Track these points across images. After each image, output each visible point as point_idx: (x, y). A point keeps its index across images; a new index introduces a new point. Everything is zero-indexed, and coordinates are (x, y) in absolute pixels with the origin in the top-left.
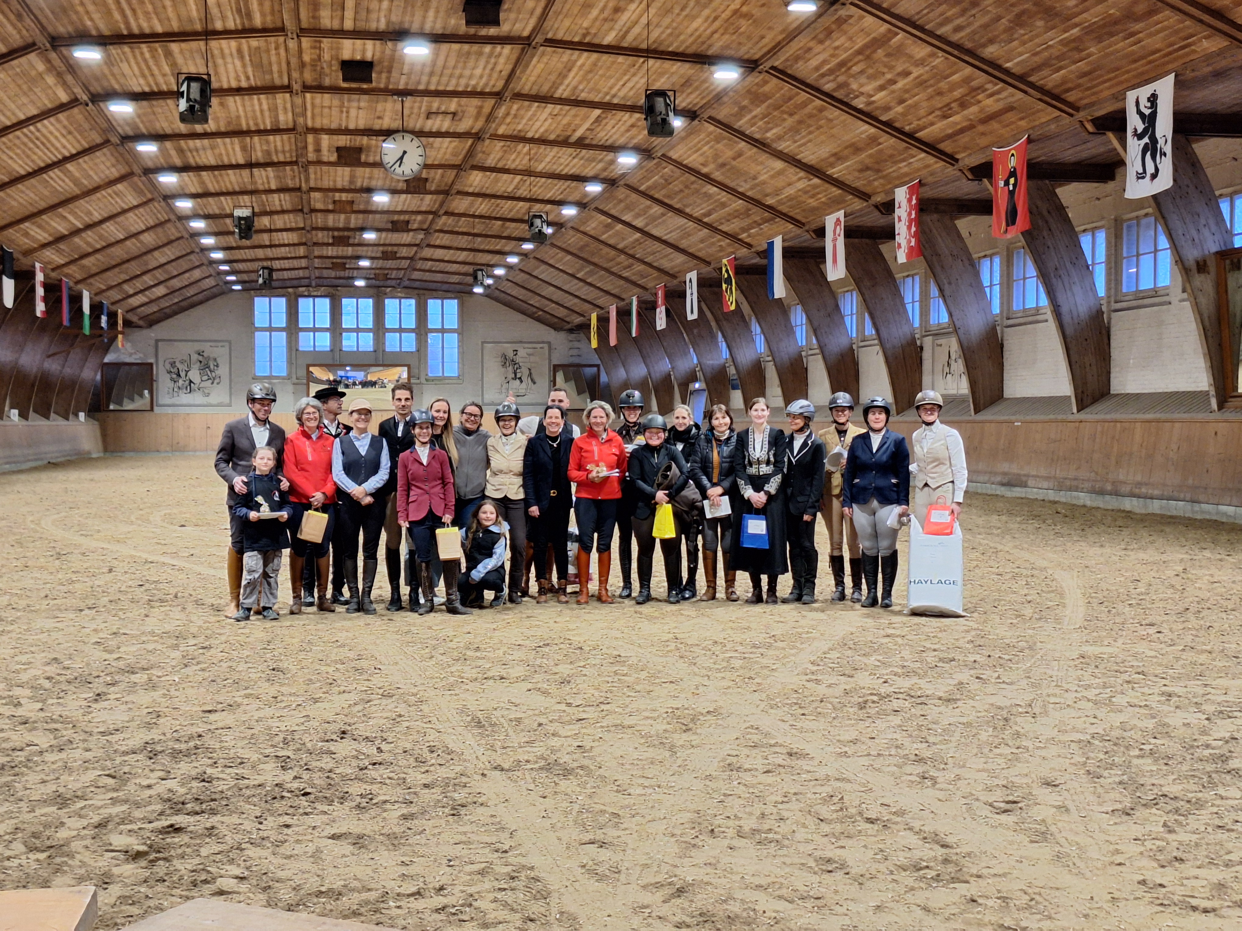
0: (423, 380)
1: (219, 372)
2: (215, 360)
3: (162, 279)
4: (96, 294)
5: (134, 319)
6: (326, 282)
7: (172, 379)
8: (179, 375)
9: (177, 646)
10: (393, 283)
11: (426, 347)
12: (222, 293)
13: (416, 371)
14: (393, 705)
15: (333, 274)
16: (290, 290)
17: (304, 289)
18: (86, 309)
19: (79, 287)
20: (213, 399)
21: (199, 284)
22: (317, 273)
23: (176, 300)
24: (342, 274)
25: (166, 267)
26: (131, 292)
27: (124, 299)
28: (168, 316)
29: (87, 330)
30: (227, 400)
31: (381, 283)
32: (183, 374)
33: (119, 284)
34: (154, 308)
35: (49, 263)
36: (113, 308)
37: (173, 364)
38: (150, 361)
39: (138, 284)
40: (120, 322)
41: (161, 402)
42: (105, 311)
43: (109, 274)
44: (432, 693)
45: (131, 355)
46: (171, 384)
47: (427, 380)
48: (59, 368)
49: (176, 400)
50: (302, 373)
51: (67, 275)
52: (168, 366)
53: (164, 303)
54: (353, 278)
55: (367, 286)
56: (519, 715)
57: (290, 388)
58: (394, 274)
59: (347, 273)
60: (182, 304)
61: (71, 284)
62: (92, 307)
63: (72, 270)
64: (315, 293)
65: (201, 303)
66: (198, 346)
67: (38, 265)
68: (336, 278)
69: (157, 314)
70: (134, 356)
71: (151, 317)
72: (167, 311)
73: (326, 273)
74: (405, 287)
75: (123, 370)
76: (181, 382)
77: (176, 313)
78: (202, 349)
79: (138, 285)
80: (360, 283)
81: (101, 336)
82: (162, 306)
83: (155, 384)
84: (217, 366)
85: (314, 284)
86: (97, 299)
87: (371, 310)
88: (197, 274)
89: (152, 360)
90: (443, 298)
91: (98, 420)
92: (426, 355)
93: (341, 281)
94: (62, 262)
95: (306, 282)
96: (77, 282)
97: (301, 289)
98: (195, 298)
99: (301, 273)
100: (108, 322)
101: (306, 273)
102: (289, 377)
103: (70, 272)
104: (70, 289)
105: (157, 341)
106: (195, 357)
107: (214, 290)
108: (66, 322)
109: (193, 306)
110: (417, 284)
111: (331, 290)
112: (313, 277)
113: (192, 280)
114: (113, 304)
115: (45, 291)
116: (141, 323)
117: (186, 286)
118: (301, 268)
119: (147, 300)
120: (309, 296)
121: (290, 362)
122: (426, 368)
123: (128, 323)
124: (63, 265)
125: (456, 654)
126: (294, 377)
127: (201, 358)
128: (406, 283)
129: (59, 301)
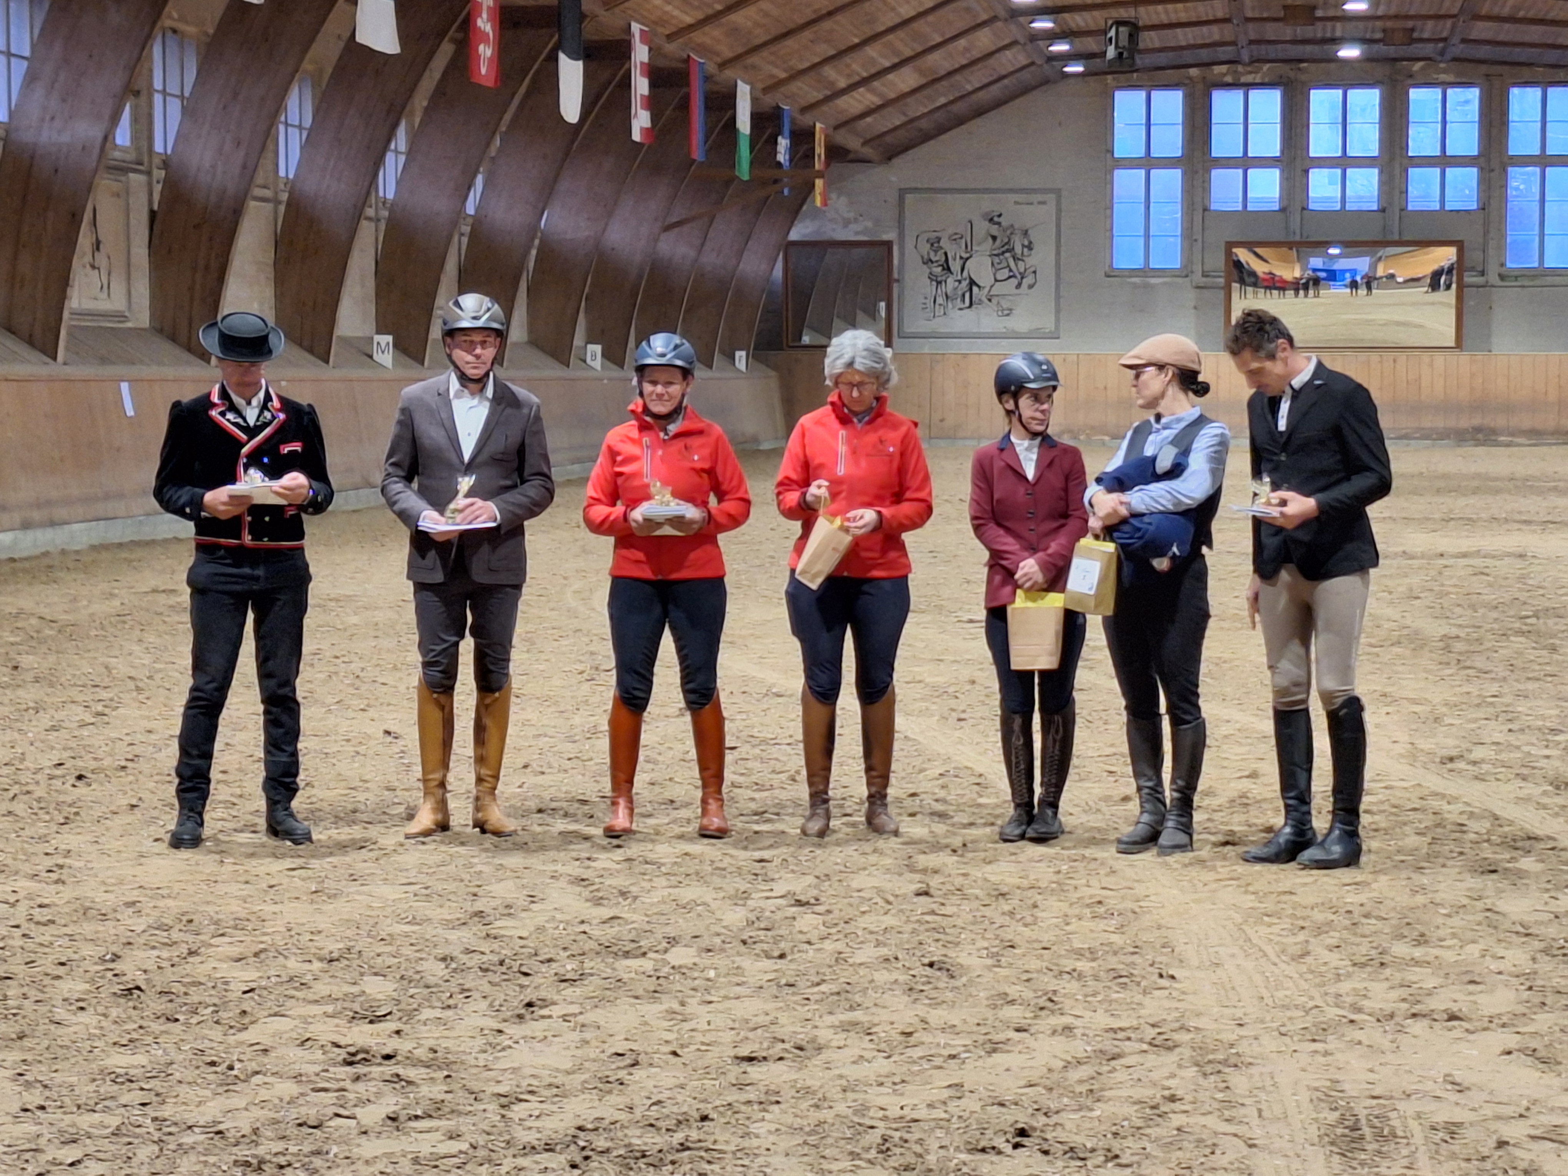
0: (1493, 278)
1: (1032, 261)
2: (1026, 233)
3: (908, 53)
4: (766, 90)
5: (852, 143)
6: (1272, 51)
7: (932, 277)
8: (947, 268)
9: (746, 895)
10: (1428, 49)
11: (1504, 199)
12: (1046, 82)
13: (1478, 256)
14: (1165, 1072)
15: (1287, 32)
16: (1194, 72)
17: (1224, 68)
18: (744, 123)
19: (728, 73)
20: (1020, 322)
21: (991, 61)
22: (1252, 30)
23: (942, 100)
24: (1307, 31)
25: (915, 25)
26: (842, 83)
27: (828, 99)
28: (926, 137)
29: (744, 169)
30: (1049, 324)
31: (1403, 51)
32: (955, 266)
33: (814, 67)
34: (893, 119)
35: (661, 22)
36: (806, 120)
37: (935, 243)
38: (885, 237)
39: (857, 66)
40: (820, 150)
41: (909, 329)
42: (786, 129)
43: (790, 43)
44: (1269, 1043)
45: (847, 223)
46: (930, 289)
47: (1502, 277)
48: (692, 253)
49: (939, 325)
50: (1217, 261)
51: (702, 49)
52: (925, 248)
53: (917, 107)
54: (1336, 41)
55: (1368, 59)
56: (1459, 1115)
57: (1190, 296)
58: (1428, 29)
59: (1319, 31)
60: (956, 108)
61: (711, 68)
62: (757, 118)
63: (711, 35)
64: (1249, 78)
65: (998, 104)
66: (988, 203)
67: (636, 27)
68: (1294, 42)
69: (901, 133)
70: (853, 227)
71: (888, 139)
72: (924, 124)
73: (1271, 31)
74: (1455, 59)
75: (832, 258)
76: (951, 282)
77: (942, 130)
78: (997, 209)
79: (855, 67)
80: (1350, 52)
81: (776, 182)
82: (912, 114)
83: (896, 287)
84: (1030, 247)
85: (1245, 56)
86: (769, 100)
87: (1375, 114)
88: (984, 40)
89: (890, 235)
90: (1546, 84)
91: (775, 368)
92: (1502, 219)
93: (1309, 48)
94: (689, 20)
95: (1226, 52)
96: (723, 65)
97: (1218, 69)
98: (981, 94)
99: (1215, 33)
100: (793, 149)
101: (1226, 32)
102: (1185, 272)
103: (708, 41)
104: (707, 78)
105: (903, 193)
106: (982, 227)
107: (1025, 75)
108: (698, 153)
109: (980, 112)
110: (1483, 52)
111: (1284, 69)
112: (1243, 41)
113: (976, 54)
114: (804, 110)
115: (652, 85)
116: (868, 152)
117: (963, 67)
118: (1216, 21)
119: (878, 101)
120: (1234, 85)
121: (1188, 235)
122: (1501, 247)
123: (836, 153)
124: (691, 28)
125: (1363, 950)
126: (1198, 269)
127: (994, 230)
128: (1458, 49)
129: (684, 105)
